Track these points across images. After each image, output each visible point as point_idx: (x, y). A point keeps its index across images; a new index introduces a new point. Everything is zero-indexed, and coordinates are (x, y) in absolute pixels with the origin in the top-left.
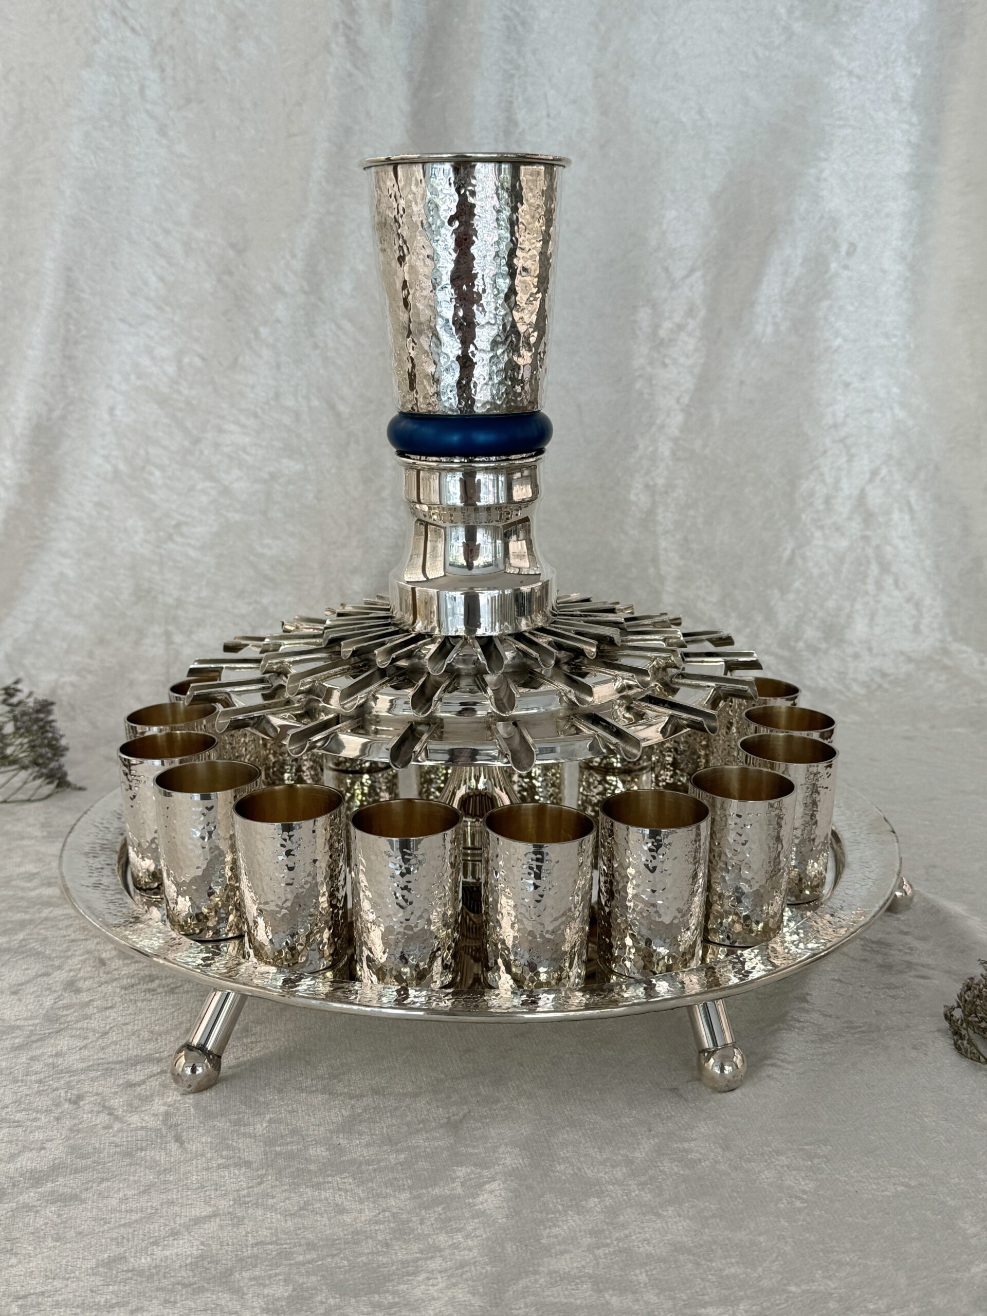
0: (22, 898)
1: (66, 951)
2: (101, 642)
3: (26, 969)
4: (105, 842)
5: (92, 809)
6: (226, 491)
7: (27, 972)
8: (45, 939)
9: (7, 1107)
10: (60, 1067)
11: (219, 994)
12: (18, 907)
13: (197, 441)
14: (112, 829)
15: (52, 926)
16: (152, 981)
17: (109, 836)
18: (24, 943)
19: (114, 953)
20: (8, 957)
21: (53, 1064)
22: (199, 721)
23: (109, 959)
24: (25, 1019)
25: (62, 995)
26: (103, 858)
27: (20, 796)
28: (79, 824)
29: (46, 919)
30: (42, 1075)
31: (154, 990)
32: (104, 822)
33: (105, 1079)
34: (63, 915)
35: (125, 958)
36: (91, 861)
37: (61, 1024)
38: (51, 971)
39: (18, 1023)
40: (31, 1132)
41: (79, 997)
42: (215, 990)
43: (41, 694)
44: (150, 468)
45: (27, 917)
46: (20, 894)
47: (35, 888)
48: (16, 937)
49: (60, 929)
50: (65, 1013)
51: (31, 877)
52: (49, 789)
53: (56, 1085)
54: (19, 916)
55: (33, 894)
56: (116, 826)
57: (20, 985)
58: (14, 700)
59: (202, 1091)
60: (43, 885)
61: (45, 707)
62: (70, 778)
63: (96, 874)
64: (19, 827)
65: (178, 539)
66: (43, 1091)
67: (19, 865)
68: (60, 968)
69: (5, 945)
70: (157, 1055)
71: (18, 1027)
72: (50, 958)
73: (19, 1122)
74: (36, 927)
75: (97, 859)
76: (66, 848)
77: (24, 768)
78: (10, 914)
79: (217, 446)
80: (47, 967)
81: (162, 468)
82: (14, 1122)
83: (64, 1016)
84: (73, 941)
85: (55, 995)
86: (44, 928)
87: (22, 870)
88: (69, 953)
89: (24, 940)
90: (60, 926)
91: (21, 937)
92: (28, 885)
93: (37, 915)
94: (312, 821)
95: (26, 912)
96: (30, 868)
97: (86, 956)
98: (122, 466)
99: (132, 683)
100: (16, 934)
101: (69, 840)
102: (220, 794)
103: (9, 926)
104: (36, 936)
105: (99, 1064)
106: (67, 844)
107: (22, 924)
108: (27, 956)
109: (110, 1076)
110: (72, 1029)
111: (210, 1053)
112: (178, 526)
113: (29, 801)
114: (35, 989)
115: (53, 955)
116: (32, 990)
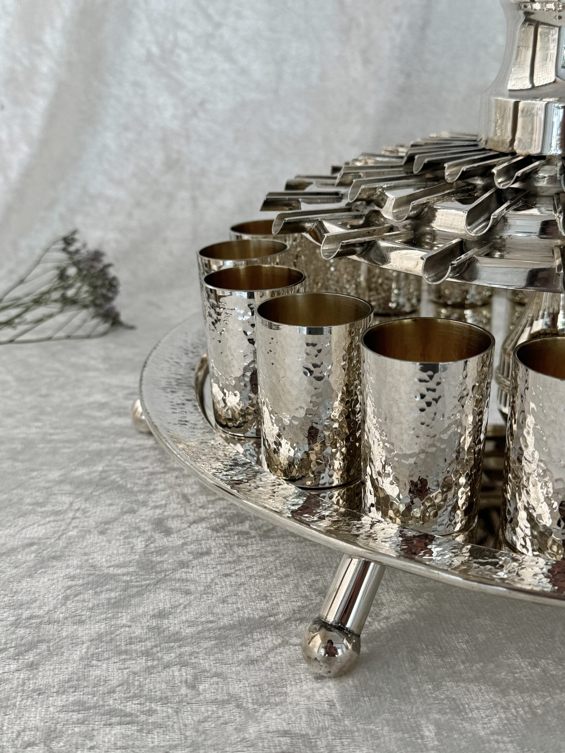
0: (96, 428)
1: (147, 485)
2: (138, 204)
3: (110, 505)
4: (179, 377)
5: (160, 344)
6: (244, 71)
7: (112, 508)
8: (124, 471)
9: (114, 692)
10: (166, 633)
11: (355, 561)
12: (93, 436)
13: (218, 26)
14: (183, 364)
15: (129, 458)
16: (242, 522)
17: (182, 371)
18: (104, 475)
19: (196, 488)
20: (90, 490)
21: (158, 627)
22: (272, 256)
23: (192, 495)
24: (118, 566)
25: (152, 537)
26: (181, 393)
27: (80, 333)
28: (151, 358)
29: (122, 450)
30: (149, 644)
31: (247, 533)
32: (174, 357)
33: (221, 651)
34: (139, 445)
35: (208, 495)
36: (170, 396)
37: (157, 573)
38: (136, 507)
39: (111, 571)
40: (149, 732)
41: (170, 539)
42: (351, 557)
43: (92, 246)
44: (178, 51)
45: (104, 447)
46: (94, 423)
47: (106, 418)
48: (95, 468)
49: (137, 461)
50: (159, 559)
51: (102, 406)
52: (104, 327)
53: (167, 658)
54: (95, 446)
55: (106, 423)
56: (186, 361)
57: (106, 523)
58: (72, 248)
59: (341, 676)
60: (113, 414)
61: (97, 256)
62: (123, 318)
63: (178, 410)
64: (82, 360)
65: (201, 115)
66: (153, 667)
67: (88, 395)
68: (144, 504)
69: (87, 477)
70: (272, 619)
71: (113, 577)
72: (131, 492)
73: (131, 715)
74: (114, 457)
75: (175, 395)
76: (144, 382)
77: (85, 306)
78: (86, 444)
79: (235, 30)
80: (131, 502)
81: (188, 50)
82: (126, 715)
83: (159, 562)
84: (152, 474)
85: (146, 536)
86: (122, 460)
87: (91, 399)
88: (151, 488)
89: (103, 471)
90: (137, 458)
91: (100, 469)
92: (98, 414)
93: (113, 445)
94: (461, 363)
95: (102, 443)
96: (100, 398)
97: (168, 491)
98: (155, 50)
99: (165, 241)
100: (95, 465)
101: (145, 373)
102: (335, 329)
103: (87, 456)
104: (115, 468)
105: (209, 630)
106: (143, 378)
107: (99, 455)
108: (109, 490)
109: (226, 646)
110: (171, 580)
111: (350, 632)
112: (202, 104)
113: (89, 337)
114: (123, 529)
115: (136, 489)
116: (120, 530)
